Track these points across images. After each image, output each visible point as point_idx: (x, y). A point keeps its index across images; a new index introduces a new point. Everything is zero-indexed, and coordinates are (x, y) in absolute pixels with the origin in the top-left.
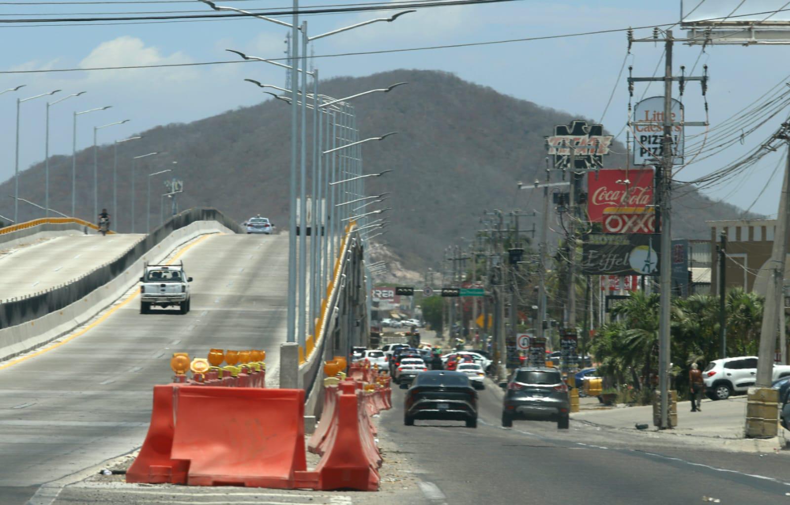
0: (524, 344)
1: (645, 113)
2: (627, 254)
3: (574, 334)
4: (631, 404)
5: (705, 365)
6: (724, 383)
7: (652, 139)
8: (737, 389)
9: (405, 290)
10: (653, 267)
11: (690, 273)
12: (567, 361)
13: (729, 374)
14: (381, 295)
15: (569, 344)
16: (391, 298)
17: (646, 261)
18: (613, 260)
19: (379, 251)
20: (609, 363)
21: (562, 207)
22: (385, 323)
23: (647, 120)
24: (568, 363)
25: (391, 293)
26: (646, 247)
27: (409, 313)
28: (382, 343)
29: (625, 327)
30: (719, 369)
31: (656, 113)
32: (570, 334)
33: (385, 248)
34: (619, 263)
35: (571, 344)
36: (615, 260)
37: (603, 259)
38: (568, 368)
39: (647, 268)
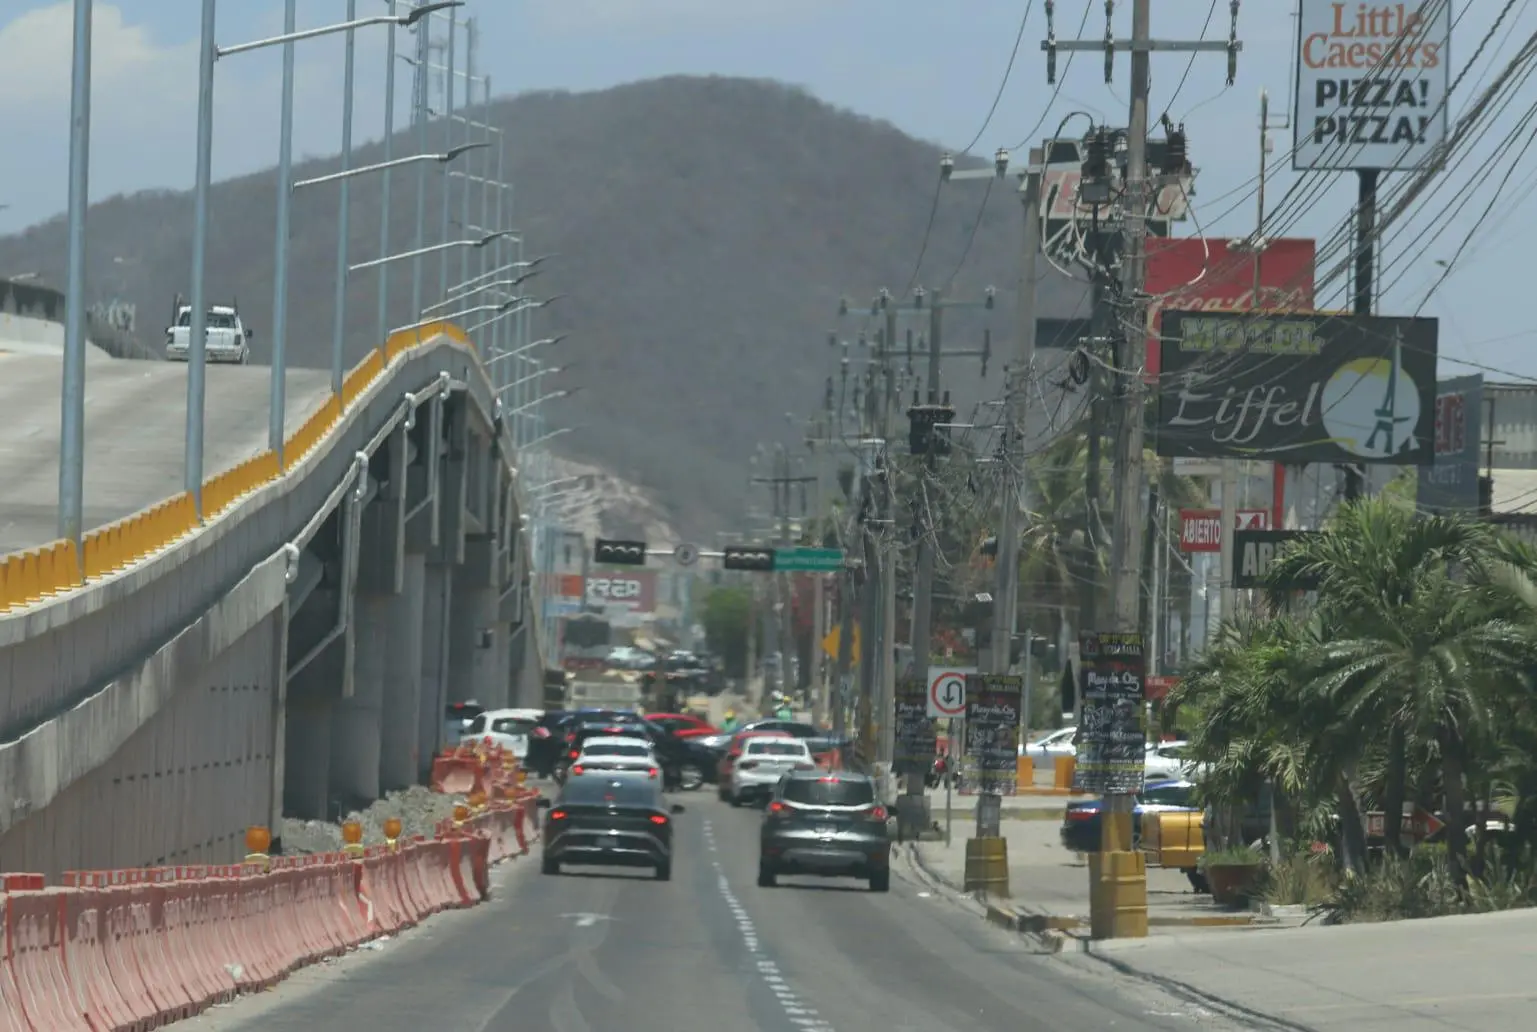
0: (949, 700)
1: (1332, 11)
2: (1315, 387)
3: (1134, 652)
4: (1343, 909)
7: (1353, 91)
9: (621, 548)
10: (1404, 433)
11: (1486, 486)
12: (1104, 751)
14: (610, 590)
15: (1110, 688)
16: (631, 598)
17: (1379, 413)
18: (1266, 406)
19: (620, 495)
20: (1243, 758)
21: (1097, 183)
22: (618, 660)
23: (1337, 32)
24: (1107, 758)
25: (633, 587)
26: (1385, 364)
27: (677, 634)
28: (570, 699)
29: (1319, 635)
31: (1367, 11)
32: (1118, 650)
33: (634, 489)
34: (1282, 418)
35: (1122, 688)
36: (1270, 409)
37: (1226, 403)
38: (1107, 774)
39: (1382, 436)
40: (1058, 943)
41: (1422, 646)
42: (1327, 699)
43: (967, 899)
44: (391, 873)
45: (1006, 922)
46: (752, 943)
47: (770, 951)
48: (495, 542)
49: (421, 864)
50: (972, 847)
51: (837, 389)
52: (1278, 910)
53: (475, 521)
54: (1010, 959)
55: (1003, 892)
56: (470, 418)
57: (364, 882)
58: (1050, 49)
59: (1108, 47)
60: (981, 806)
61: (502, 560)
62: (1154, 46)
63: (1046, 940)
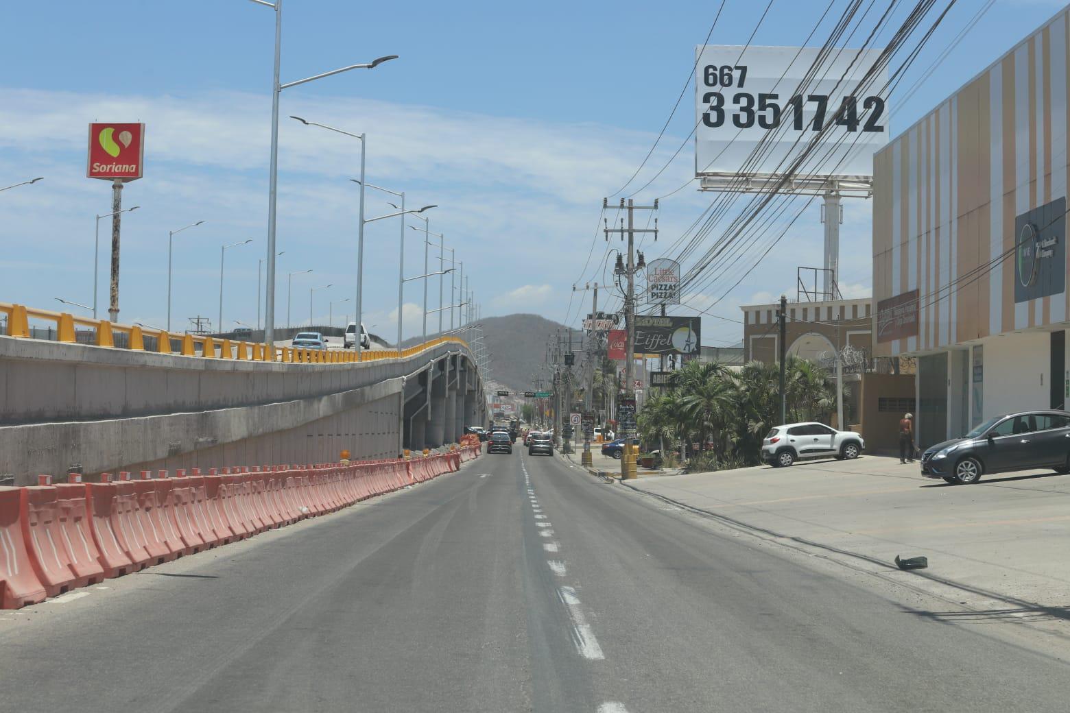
0: (575, 421)
2: (670, 335)
3: (633, 399)
4: (689, 469)
5: (767, 431)
6: (788, 449)
7: (659, 287)
8: (800, 455)
10: (693, 347)
12: (625, 427)
13: (792, 441)
15: (626, 409)
17: (686, 342)
24: (625, 429)
26: (687, 329)
29: (681, 396)
30: (782, 435)
32: (628, 399)
34: (662, 343)
35: (629, 409)
36: (659, 340)
37: (648, 339)
38: (625, 434)
39: (687, 347)
40: (612, 481)
41: (710, 397)
42: (686, 413)
43: (582, 467)
44: (424, 464)
45: (595, 474)
46: (527, 482)
47: (532, 486)
48: (476, 392)
49: (438, 462)
50: (583, 455)
51: (548, 354)
52: (665, 470)
53: (471, 387)
54: (599, 485)
55: (591, 466)
56: (468, 363)
57: (410, 467)
58: (606, 231)
59: (622, 231)
60: (585, 445)
61: (478, 397)
62: (634, 231)
63: (607, 479)
